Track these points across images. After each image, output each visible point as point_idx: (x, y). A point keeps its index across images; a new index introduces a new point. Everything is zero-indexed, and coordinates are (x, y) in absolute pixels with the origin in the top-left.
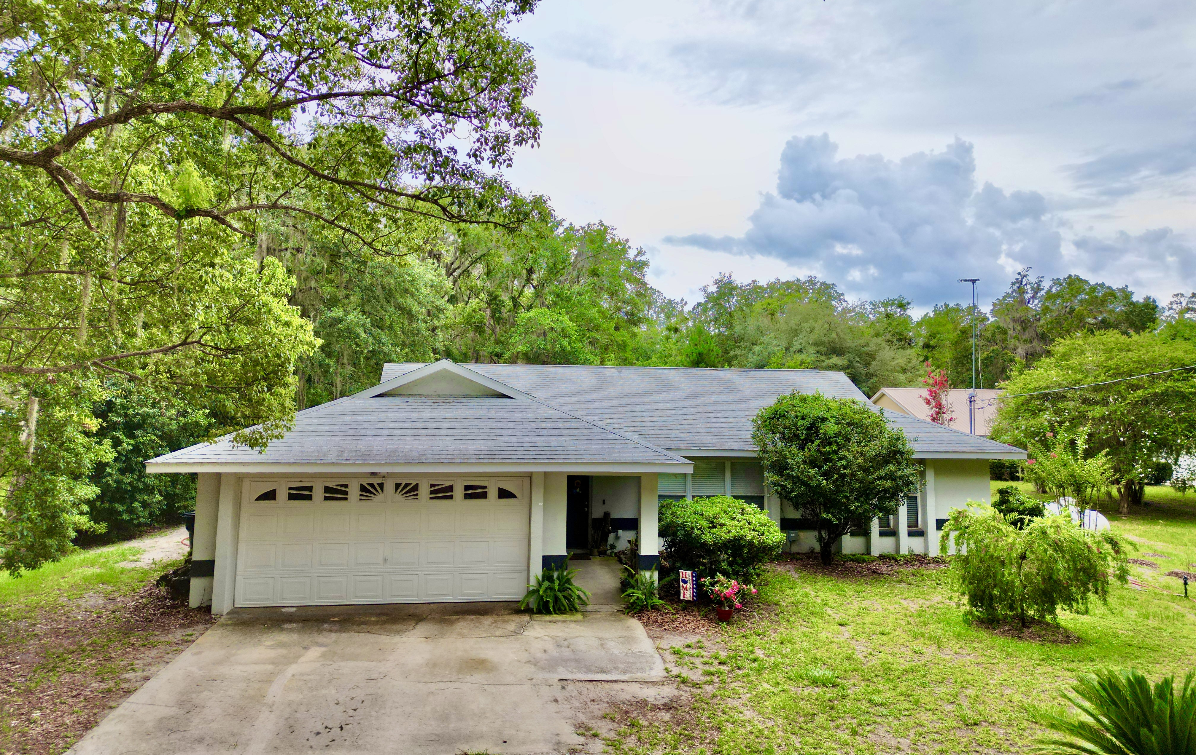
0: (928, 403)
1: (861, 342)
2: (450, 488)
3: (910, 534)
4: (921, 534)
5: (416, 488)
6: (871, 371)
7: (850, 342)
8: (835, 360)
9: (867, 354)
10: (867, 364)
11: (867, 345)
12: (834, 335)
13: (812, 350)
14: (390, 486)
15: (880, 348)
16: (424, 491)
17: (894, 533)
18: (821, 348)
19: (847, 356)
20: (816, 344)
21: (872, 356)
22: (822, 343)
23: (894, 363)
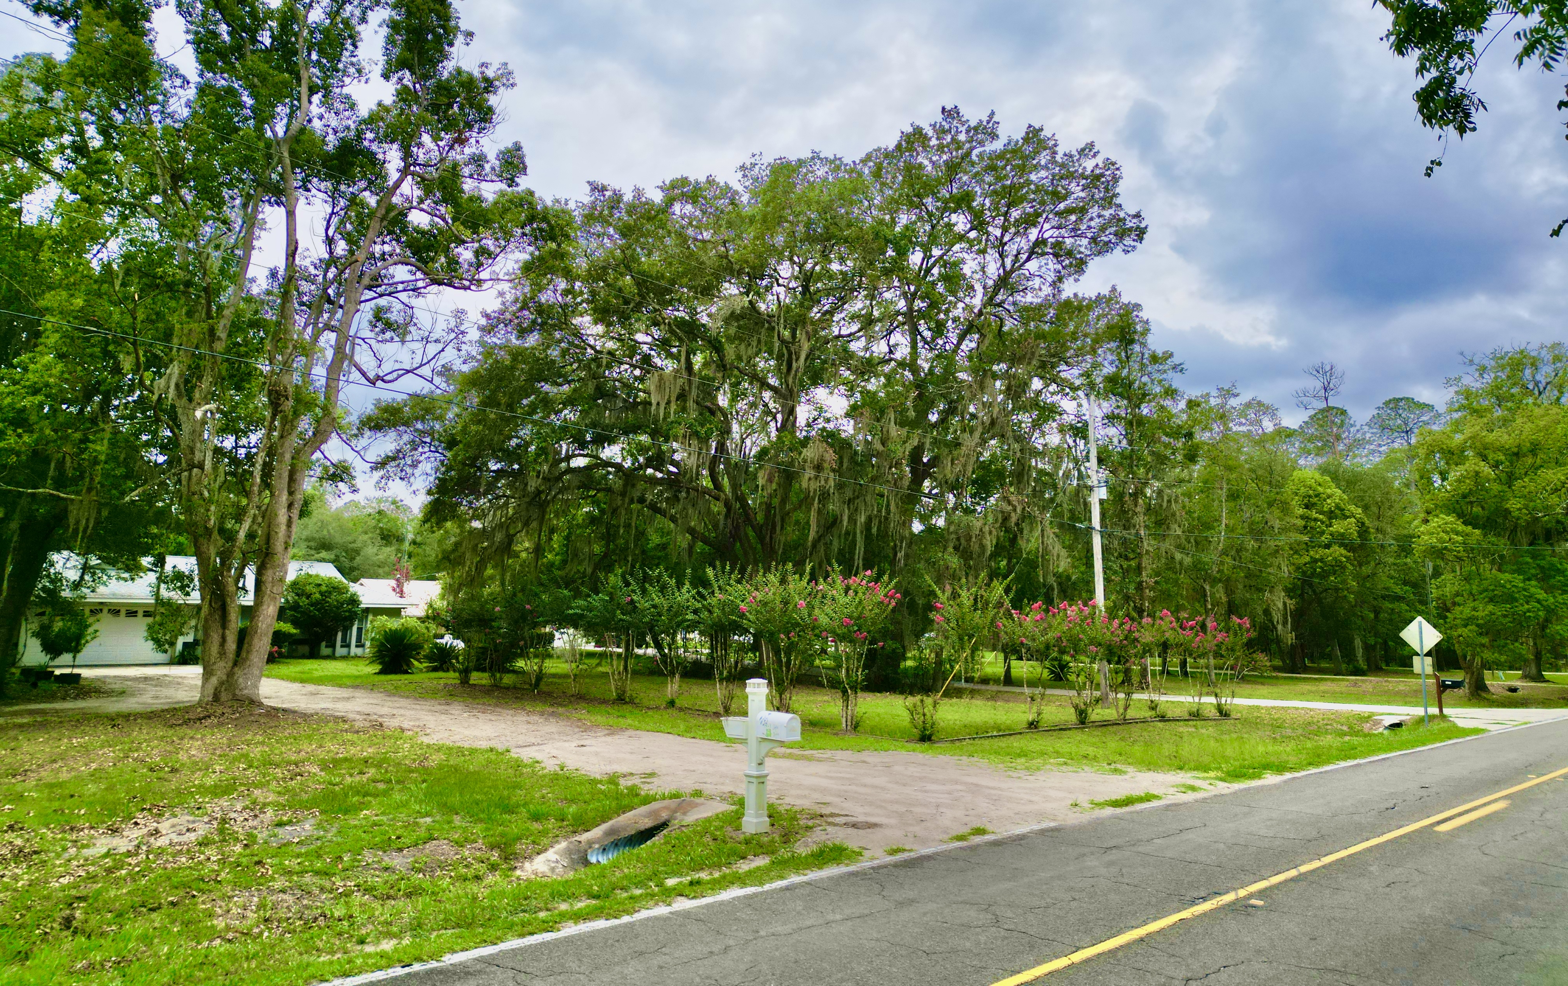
0: (394, 590)
1: (350, 539)
2: (136, 612)
3: (357, 646)
4: (363, 646)
5: (119, 611)
6: (355, 565)
7: (338, 539)
8: (324, 554)
9: (353, 550)
10: (352, 559)
11: (354, 542)
12: (325, 532)
13: (303, 545)
14: (105, 610)
15: (365, 544)
16: (123, 613)
17: (348, 646)
18: (312, 544)
19: (335, 551)
20: (307, 540)
21: (357, 552)
22: (313, 539)
23: (375, 559)
